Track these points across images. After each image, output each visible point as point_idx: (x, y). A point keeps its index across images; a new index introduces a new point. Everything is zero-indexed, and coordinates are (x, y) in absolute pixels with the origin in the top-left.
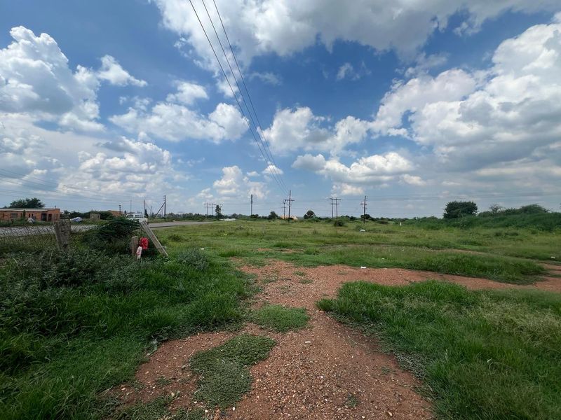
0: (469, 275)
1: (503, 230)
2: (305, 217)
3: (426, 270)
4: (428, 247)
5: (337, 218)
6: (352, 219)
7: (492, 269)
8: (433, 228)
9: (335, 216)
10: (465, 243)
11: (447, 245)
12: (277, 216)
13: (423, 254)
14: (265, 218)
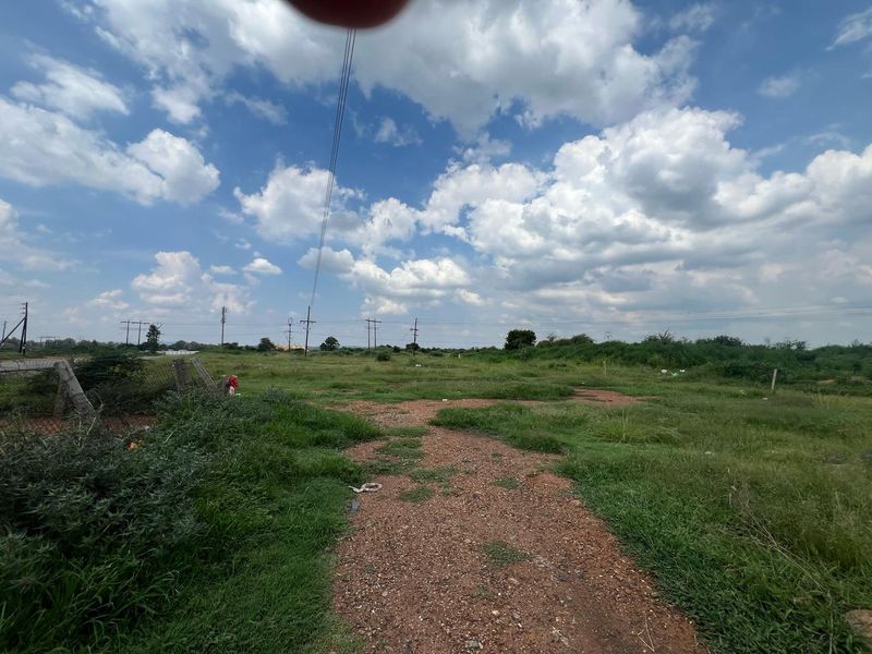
0: (527, 399)
1: (556, 362)
2: (323, 346)
3: (496, 398)
4: (495, 379)
5: (376, 348)
6: (397, 350)
7: (541, 393)
8: (494, 361)
9: (372, 345)
10: (524, 375)
11: (510, 377)
12: (273, 346)
13: (491, 386)
14: (250, 349)
